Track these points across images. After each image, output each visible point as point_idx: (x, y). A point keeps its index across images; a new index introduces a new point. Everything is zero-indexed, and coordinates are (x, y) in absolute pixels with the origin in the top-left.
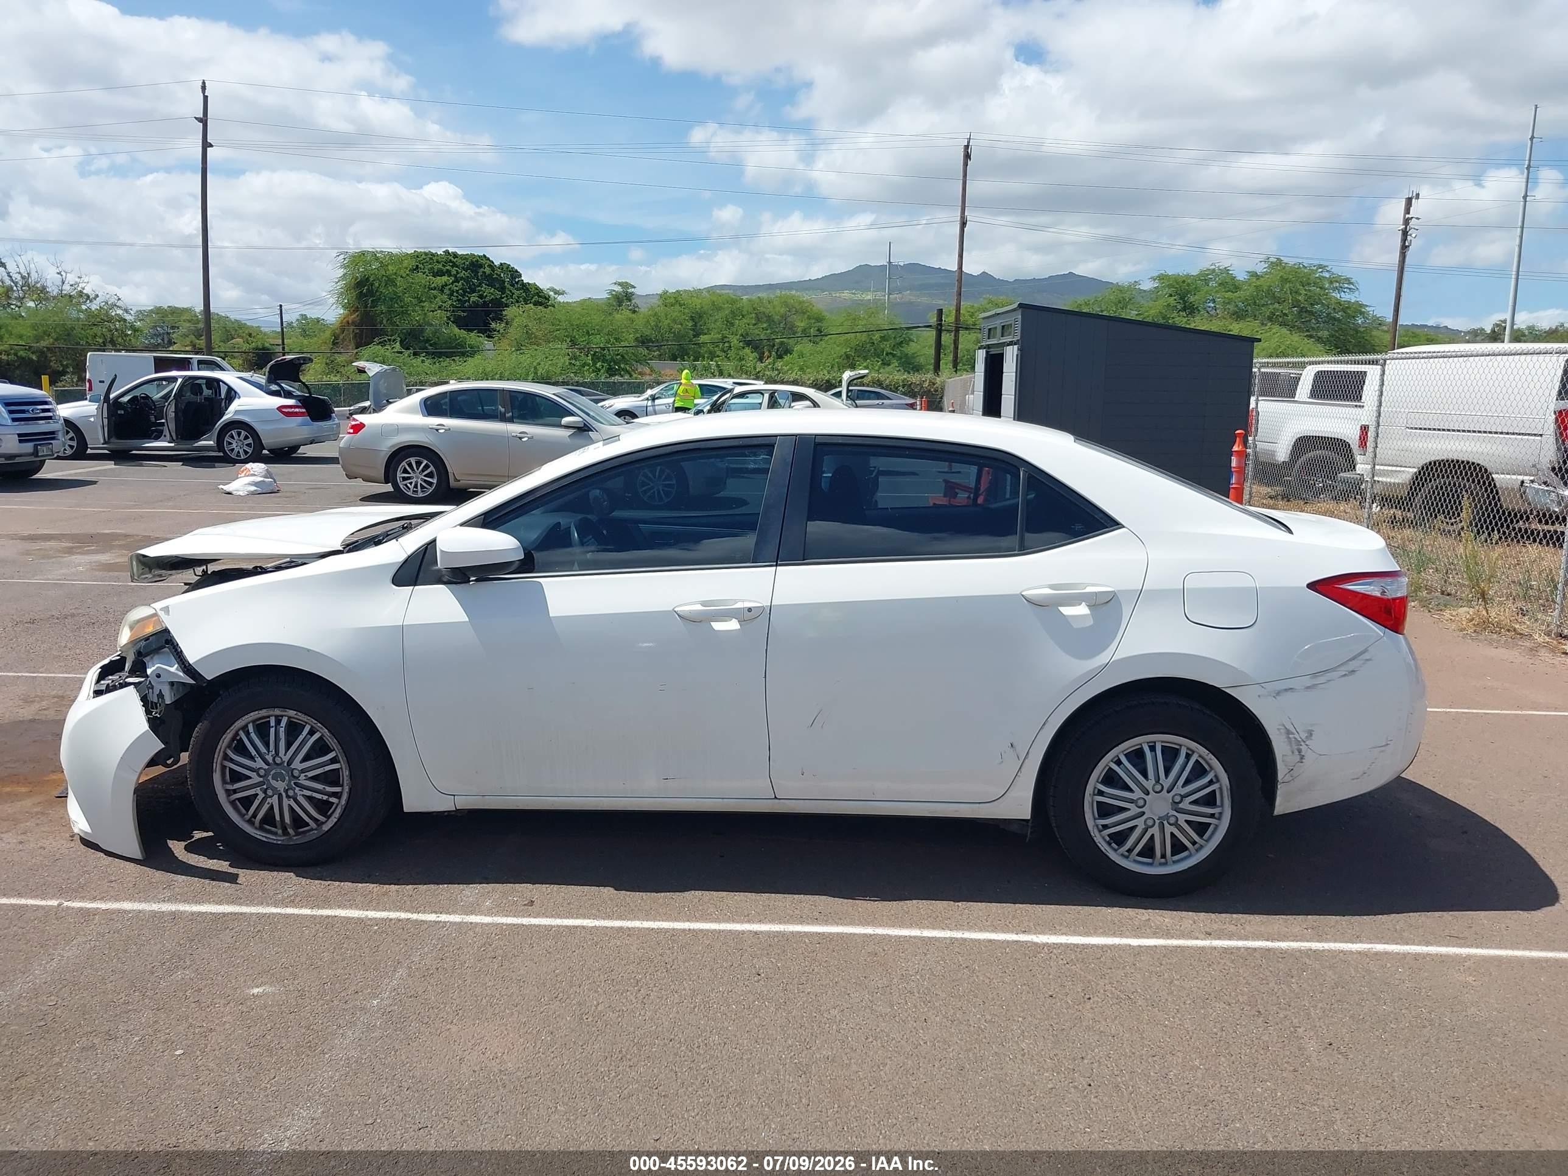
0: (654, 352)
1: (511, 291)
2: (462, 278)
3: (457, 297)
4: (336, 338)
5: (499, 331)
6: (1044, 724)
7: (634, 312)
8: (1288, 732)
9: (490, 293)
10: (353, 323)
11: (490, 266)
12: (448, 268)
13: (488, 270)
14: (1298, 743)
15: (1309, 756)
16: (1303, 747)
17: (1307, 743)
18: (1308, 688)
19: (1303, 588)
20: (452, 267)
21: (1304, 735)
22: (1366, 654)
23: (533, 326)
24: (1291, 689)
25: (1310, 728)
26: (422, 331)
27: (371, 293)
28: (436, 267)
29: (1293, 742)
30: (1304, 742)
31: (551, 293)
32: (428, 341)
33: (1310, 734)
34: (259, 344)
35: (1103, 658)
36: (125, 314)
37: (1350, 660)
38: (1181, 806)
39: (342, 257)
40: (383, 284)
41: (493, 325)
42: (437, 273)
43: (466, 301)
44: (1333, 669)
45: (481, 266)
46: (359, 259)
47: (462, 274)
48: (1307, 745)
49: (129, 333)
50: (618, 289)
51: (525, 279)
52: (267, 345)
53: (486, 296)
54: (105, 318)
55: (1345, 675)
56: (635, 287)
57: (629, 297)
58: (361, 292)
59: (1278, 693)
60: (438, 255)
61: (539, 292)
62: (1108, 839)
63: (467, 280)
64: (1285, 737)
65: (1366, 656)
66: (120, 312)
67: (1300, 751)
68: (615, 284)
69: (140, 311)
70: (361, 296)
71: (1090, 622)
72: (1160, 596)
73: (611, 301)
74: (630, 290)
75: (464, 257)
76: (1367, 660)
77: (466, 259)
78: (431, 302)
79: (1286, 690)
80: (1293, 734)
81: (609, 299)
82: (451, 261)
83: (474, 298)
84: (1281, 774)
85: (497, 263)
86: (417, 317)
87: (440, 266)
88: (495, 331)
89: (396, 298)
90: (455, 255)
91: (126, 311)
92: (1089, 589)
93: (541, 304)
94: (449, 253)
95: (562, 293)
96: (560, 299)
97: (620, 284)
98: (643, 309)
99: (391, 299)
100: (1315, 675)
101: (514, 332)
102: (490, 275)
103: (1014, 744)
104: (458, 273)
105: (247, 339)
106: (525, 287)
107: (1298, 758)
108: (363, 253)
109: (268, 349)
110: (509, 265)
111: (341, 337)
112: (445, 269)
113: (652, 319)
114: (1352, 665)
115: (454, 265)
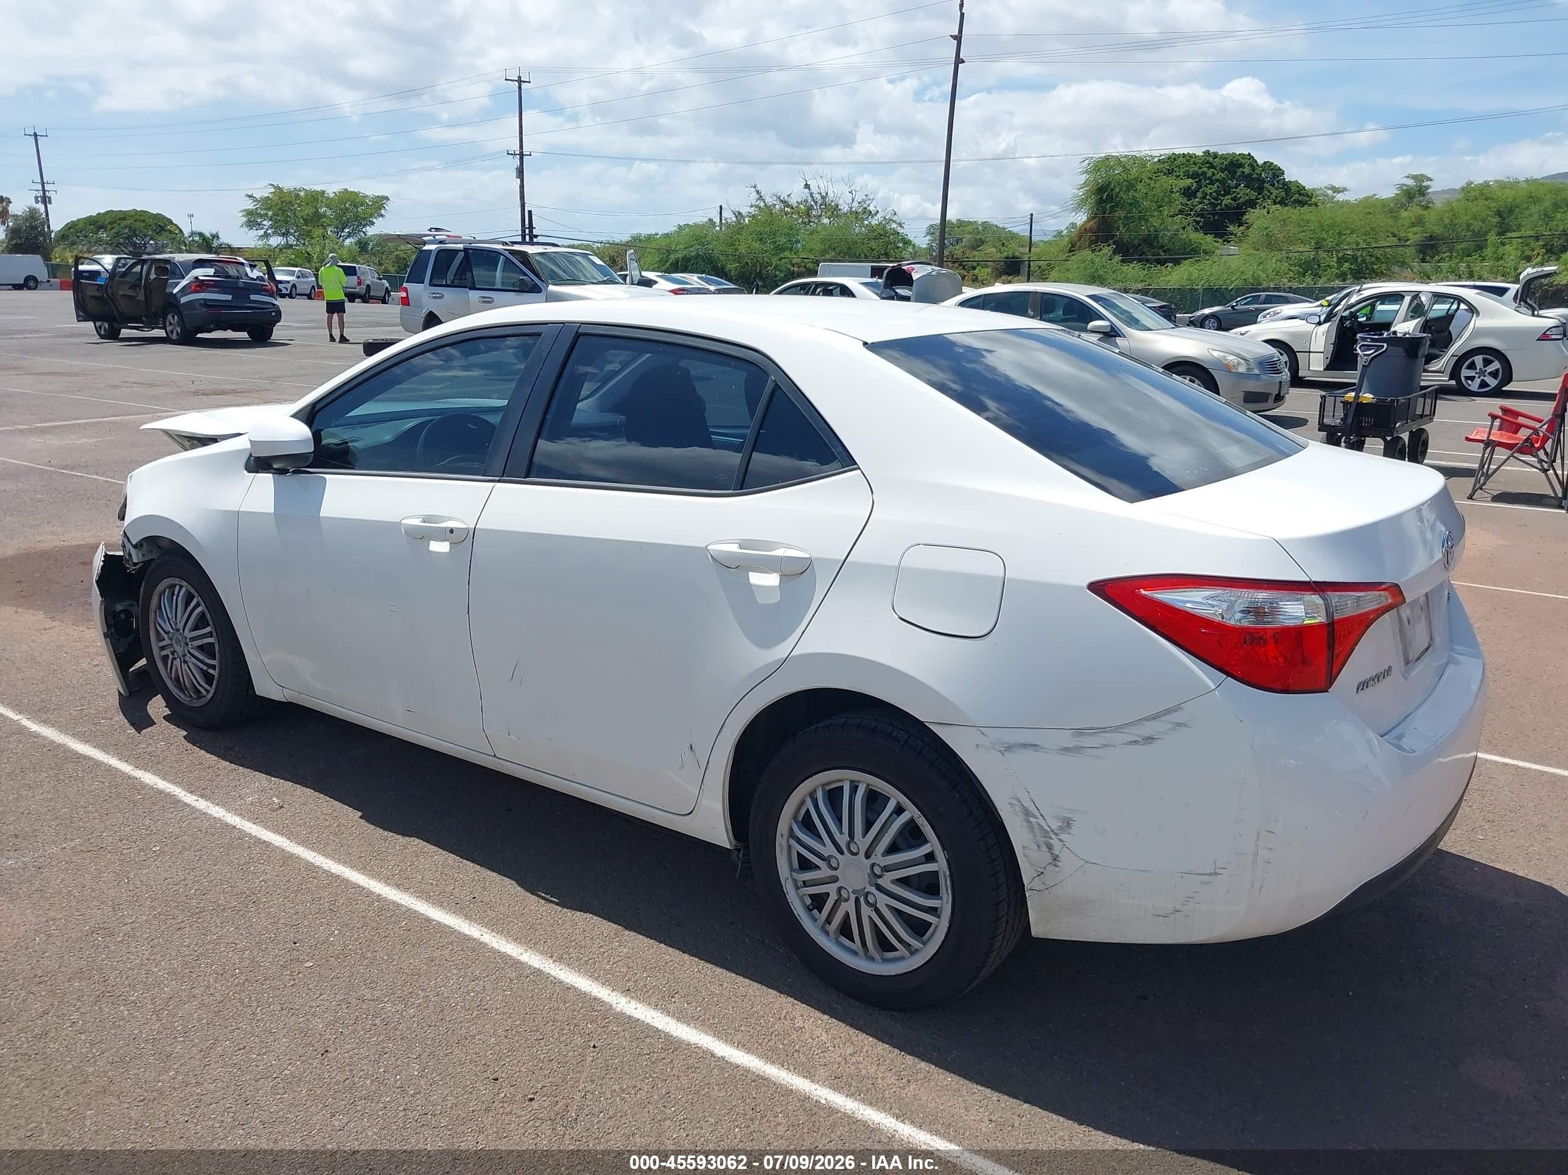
0: (1444, 253)
1: (1269, 191)
2: (1217, 180)
3: (1209, 200)
4: (1073, 246)
5: (1236, 235)
6: (722, 728)
7: (1427, 208)
8: (1027, 813)
9: (1244, 192)
10: (1091, 229)
11: (1251, 165)
12: (1205, 169)
13: (1247, 170)
14: (1045, 834)
15: (1065, 857)
16: (1055, 842)
17: (1062, 837)
18: (1066, 749)
19: (1079, 588)
20: (1209, 168)
21: (1055, 825)
22: (1175, 714)
23: (1275, 228)
24: (1035, 745)
25: (1068, 815)
26: (1157, 237)
27: (1110, 198)
28: (1191, 170)
29: (1036, 830)
30: (1056, 834)
31: (1330, 192)
32: (1162, 247)
33: (1067, 824)
34: (1010, 253)
35: (781, 651)
36: (899, 228)
37: (1147, 719)
38: (879, 881)
39: (1087, 162)
40: (1124, 189)
41: (1231, 228)
42: (1192, 175)
43: (1218, 204)
44: (1117, 729)
45: (1241, 165)
46: (1105, 164)
47: (1218, 177)
48: (1061, 840)
49: (901, 245)
50: (1411, 182)
51: (1289, 177)
52: (1017, 254)
53: (1240, 197)
54: (882, 233)
55: (1135, 742)
56: (1431, 180)
57: (1422, 191)
58: (1102, 198)
59: (1009, 748)
60: (1196, 157)
61: (1301, 190)
62: (809, 901)
63: (1222, 182)
64: (1022, 818)
65: (1175, 717)
66: (894, 226)
67: (1050, 847)
68: (1408, 177)
69: (932, 225)
70: (1100, 201)
71: (776, 598)
72: (872, 572)
73: (1399, 197)
74: (1425, 184)
75: (1224, 157)
76: (1179, 725)
77: (1226, 159)
78: (1171, 206)
79: (1025, 746)
80: (1034, 816)
81: (1397, 194)
82: (1208, 162)
83: (1227, 200)
84: (1027, 875)
85: (1260, 162)
86: (1156, 222)
87: (1196, 169)
88: (1232, 234)
89: (1135, 203)
90: (1215, 155)
91: (900, 225)
92: (779, 552)
93: (1302, 203)
94: (1209, 154)
95: (1343, 190)
96: (1340, 197)
97: (1414, 177)
98: (1438, 204)
99: (1130, 205)
100: (1079, 732)
101: (1254, 234)
102: (1250, 175)
103: (694, 747)
104: (1214, 175)
105: (1000, 249)
106: (1287, 187)
107: (1048, 858)
108: (1107, 158)
109: (1018, 258)
110: (1273, 163)
111: (1078, 245)
112: (1200, 171)
113: (1447, 215)
114: (1148, 729)
115: (1212, 166)
